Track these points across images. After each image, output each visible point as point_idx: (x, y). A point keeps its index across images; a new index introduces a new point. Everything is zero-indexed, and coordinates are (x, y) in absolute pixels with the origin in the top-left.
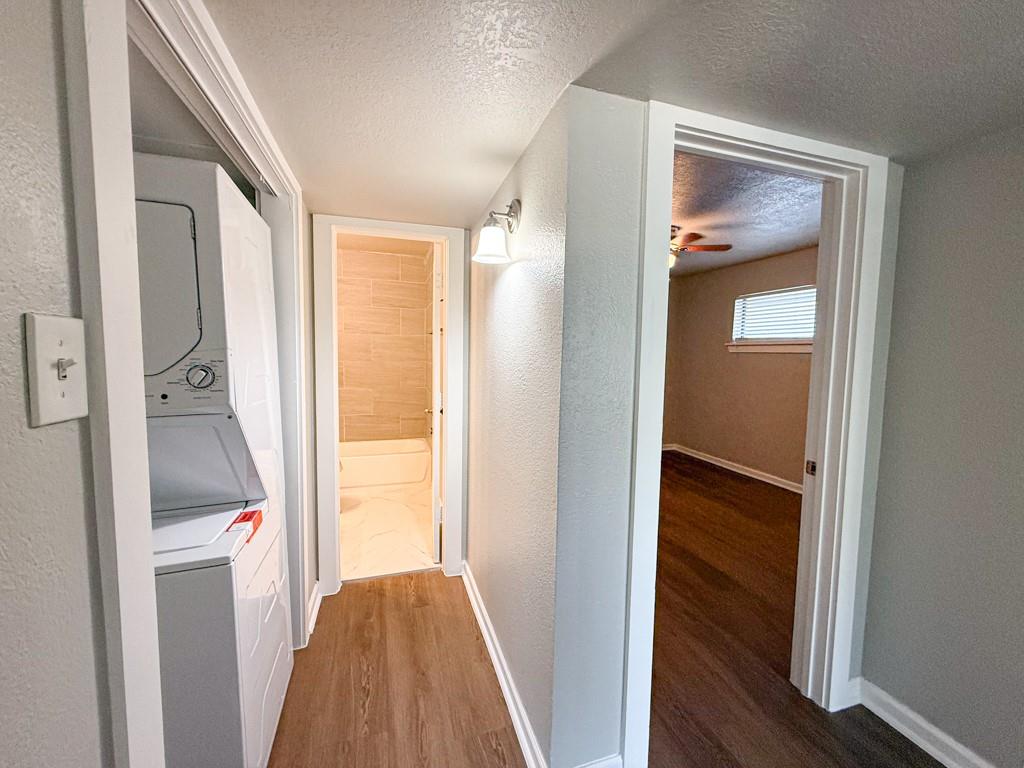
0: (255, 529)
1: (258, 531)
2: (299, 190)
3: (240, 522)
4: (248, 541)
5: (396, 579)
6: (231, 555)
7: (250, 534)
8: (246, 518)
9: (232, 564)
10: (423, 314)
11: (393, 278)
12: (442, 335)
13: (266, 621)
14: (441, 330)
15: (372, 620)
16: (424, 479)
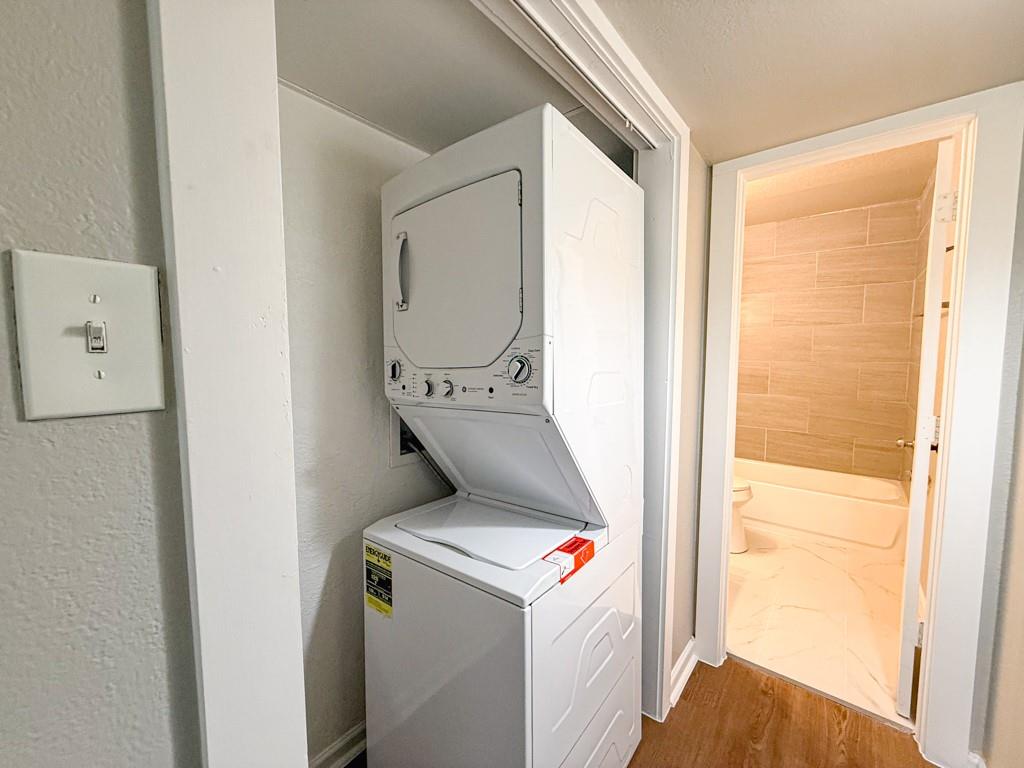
0: (578, 565)
1: (582, 569)
2: (684, 130)
3: (563, 550)
4: (562, 581)
5: (815, 698)
6: (527, 598)
7: (567, 572)
8: (572, 547)
9: (527, 609)
10: (910, 289)
11: (854, 243)
12: (944, 315)
13: (588, 685)
14: (945, 305)
15: (759, 747)
16: (894, 543)
